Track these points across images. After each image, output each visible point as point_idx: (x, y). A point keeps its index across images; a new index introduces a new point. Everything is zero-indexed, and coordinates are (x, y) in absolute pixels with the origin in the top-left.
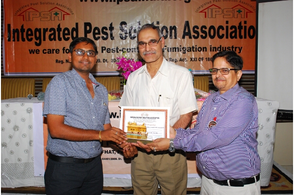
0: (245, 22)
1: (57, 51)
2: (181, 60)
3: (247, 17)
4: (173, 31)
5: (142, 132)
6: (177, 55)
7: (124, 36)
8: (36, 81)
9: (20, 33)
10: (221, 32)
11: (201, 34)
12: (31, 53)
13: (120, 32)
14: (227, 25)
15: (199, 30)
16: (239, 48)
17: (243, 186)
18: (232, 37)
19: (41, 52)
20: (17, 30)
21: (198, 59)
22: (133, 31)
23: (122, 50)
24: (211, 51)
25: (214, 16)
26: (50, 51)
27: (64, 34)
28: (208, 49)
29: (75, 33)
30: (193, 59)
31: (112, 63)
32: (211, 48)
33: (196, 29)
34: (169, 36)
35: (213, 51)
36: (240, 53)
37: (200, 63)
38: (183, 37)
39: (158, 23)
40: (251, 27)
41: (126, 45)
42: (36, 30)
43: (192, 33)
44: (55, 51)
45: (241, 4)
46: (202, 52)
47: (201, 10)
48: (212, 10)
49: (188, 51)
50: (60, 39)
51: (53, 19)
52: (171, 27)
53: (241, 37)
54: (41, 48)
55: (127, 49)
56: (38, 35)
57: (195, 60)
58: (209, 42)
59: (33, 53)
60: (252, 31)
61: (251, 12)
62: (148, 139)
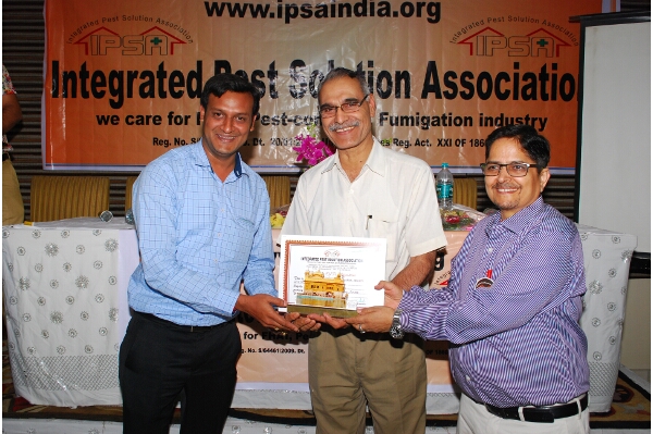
0: (555, 66)
1: (157, 120)
2: (417, 143)
3: (558, 55)
4: (403, 82)
5: (336, 293)
6: (410, 132)
7: (299, 91)
8: (111, 181)
9: (79, 81)
10: (504, 86)
11: (461, 88)
12: (100, 123)
13: (291, 81)
14: (516, 71)
15: (457, 82)
16: (540, 119)
17: (552, 421)
18: (526, 97)
19: (122, 121)
20: (73, 73)
21: (453, 142)
22: (317, 80)
23: (295, 121)
24: (481, 125)
25: (489, 52)
26: (142, 120)
27: (171, 85)
28: (476, 121)
29: (194, 81)
30: (443, 143)
31: (273, 147)
32: (481, 119)
33: (450, 79)
34: (393, 92)
35: (486, 125)
36: (541, 130)
37: (458, 151)
38: (424, 96)
39: (371, 64)
40: (567, 77)
41: (304, 109)
42: (114, 74)
43: (443, 88)
44: (151, 120)
45: (546, 28)
46: (462, 127)
47: (462, 38)
48: (485, 39)
49: (433, 125)
50: (163, 95)
51: (149, 52)
52: (398, 73)
53: (545, 97)
54: (122, 113)
55: (305, 119)
56: (116, 86)
57: (448, 143)
58: (477, 107)
59: (106, 123)
60: (567, 84)
61: (567, 44)
62: (348, 308)
